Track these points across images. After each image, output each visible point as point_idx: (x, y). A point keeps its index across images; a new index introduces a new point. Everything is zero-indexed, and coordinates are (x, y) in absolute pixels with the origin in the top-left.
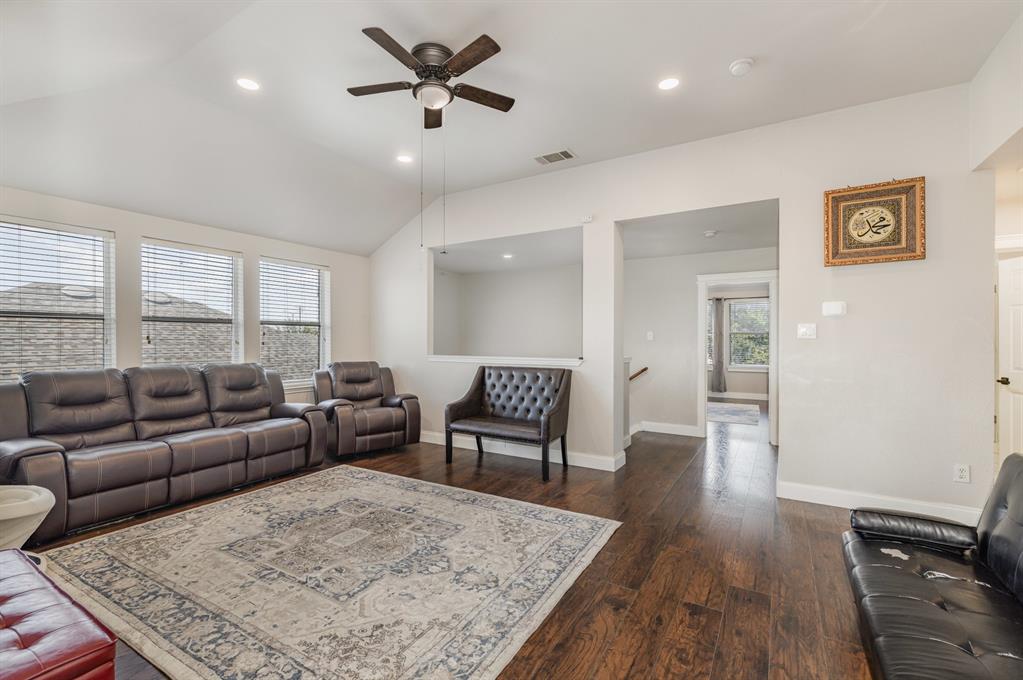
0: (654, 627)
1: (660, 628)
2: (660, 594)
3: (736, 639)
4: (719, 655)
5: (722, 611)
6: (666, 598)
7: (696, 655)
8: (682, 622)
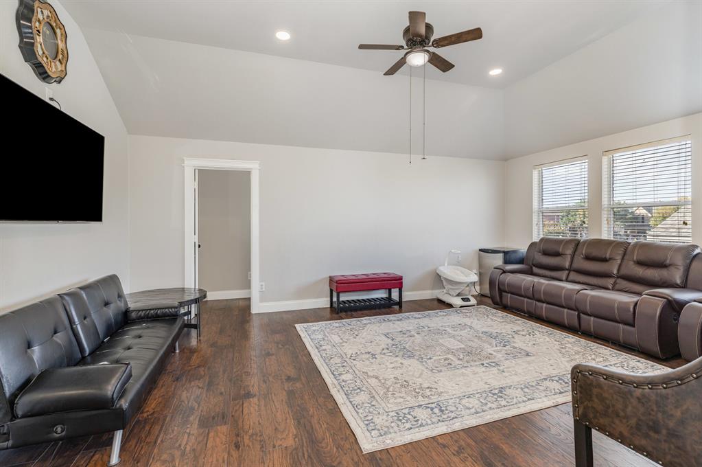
0: (266, 378)
1: (262, 379)
2: (273, 395)
3: (223, 390)
4: (231, 381)
5: (232, 402)
6: (268, 394)
7: (241, 376)
8: (253, 386)
